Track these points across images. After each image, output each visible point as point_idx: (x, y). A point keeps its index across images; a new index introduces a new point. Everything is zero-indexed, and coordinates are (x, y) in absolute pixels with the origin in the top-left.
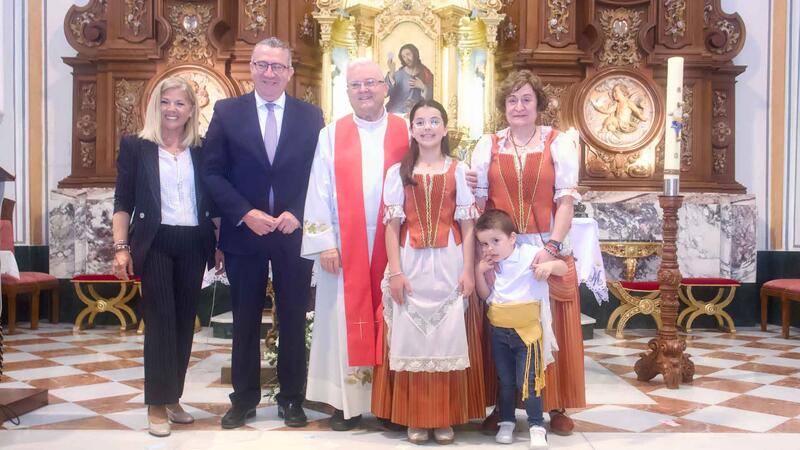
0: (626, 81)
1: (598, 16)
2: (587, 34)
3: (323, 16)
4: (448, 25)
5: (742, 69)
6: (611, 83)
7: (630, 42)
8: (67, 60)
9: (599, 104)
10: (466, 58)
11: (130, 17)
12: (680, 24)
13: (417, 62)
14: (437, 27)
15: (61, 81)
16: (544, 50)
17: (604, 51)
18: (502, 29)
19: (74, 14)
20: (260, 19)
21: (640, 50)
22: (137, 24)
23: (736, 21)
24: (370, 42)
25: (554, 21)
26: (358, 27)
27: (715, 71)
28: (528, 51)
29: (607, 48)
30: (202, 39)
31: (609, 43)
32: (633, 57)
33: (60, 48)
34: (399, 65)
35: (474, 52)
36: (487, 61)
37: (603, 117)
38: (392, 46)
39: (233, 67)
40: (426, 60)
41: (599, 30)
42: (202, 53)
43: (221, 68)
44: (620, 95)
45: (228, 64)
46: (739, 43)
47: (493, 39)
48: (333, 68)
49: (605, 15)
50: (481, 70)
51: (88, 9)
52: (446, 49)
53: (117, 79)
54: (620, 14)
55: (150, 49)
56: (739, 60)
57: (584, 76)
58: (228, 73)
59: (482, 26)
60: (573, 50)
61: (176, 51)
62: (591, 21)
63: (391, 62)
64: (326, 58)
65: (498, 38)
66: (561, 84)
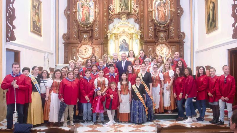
0: (163, 45)
1: (158, 34)
2: (156, 37)
3: (109, 34)
4: (131, 36)
5: (185, 42)
6: (161, 45)
7: (164, 38)
8: (63, 43)
9: (158, 49)
10: (134, 41)
11: (74, 35)
12: (173, 34)
13: (126, 42)
14: (129, 36)
15: (62, 47)
16: (149, 39)
18: (141, 36)
19: (64, 35)
20: (97, 35)
21: (166, 39)
22: (76, 36)
23: (183, 33)
24: (117, 39)
25: (150, 34)
26: (115, 37)
27: (180, 43)
28: (146, 40)
29: (160, 39)
30: (87, 39)
31: (160, 38)
32: (164, 41)
33: (61, 41)
34: (122, 43)
35: (136, 40)
36: (138, 42)
37: (159, 52)
38: (121, 39)
39: (93, 44)
40: (127, 42)
41: (158, 37)
42: (87, 42)
43: (91, 44)
44: (162, 48)
45: (92, 43)
46: (184, 37)
47: (139, 38)
48: (110, 43)
49: (159, 33)
50: (137, 43)
51: (67, 34)
52: (131, 40)
53: (72, 46)
54: (162, 33)
55: (78, 41)
56: (184, 41)
57: (156, 44)
58: (92, 45)
59: (137, 35)
60: (154, 39)
61: (83, 41)
62: (157, 35)
63: (121, 42)
64: (109, 42)
65: (140, 37)
66: (152, 46)
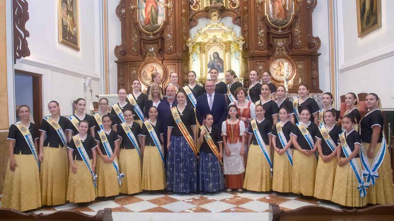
0: (283, 60)
1: (273, 41)
2: (270, 46)
3: (190, 45)
4: (227, 46)
5: (320, 54)
6: (278, 61)
7: (284, 48)
8: (116, 62)
9: (275, 67)
10: (233, 54)
11: (134, 48)
12: (299, 41)
13: (218, 57)
14: (224, 47)
15: (113, 67)
16: (257, 51)
17: (275, 51)
18: (244, 46)
19: (117, 48)
20: (171, 47)
21: (287, 50)
22: (135, 50)
23: (318, 39)
24: (204, 52)
25: (260, 43)
26: (200, 48)
27: (311, 55)
28: (252, 52)
29: (276, 50)
30: (155, 54)
31: (277, 49)
32: (285, 53)
33: (113, 58)
34: (213, 58)
35: (235, 52)
36: (239, 56)
38: (210, 53)
39: (164, 61)
41: (274, 46)
42: (155, 58)
43: (160, 62)
44: (281, 64)
45: (162, 60)
46: (319, 45)
47: (241, 49)
48: (193, 59)
49: (275, 40)
50: (238, 58)
51: (121, 46)
52: (227, 53)
53: (130, 67)
54: (280, 40)
55: (139, 57)
56: (319, 52)
57: (270, 59)
58: (162, 63)
59: (238, 45)
60: (266, 51)
61: (147, 58)
62: (271, 43)
63: (210, 58)
64: (191, 57)
65: (243, 48)
66: (263, 62)
